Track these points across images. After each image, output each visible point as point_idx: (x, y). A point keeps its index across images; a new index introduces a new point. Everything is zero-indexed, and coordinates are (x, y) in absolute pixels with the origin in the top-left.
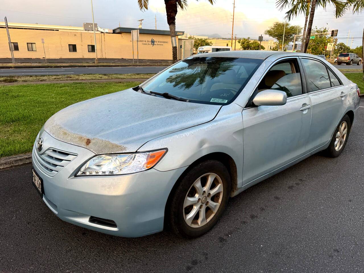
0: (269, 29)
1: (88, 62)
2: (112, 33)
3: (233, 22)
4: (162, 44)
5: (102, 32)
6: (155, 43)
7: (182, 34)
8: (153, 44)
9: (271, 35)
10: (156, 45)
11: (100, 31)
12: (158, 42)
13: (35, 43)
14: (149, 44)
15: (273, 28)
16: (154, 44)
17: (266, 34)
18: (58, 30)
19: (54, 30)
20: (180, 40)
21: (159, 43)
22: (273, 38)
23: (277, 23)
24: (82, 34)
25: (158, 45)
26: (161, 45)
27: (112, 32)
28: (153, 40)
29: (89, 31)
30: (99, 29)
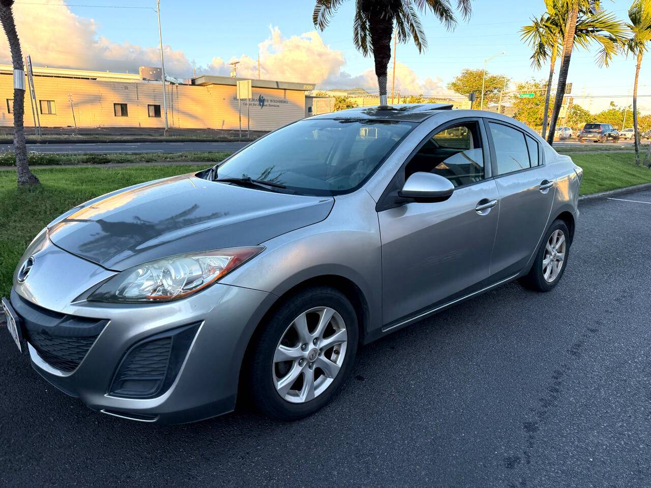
0: (454, 81)
1: (150, 134)
2: (190, 85)
3: (394, 68)
4: (278, 104)
5: (173, 84)
6: (265, 103)
7: (310, 88)
8: (261, 104)
9: (457, 90)
10: (266, 106)
11: (168, 81)
12: (271, 101)
13: (54, 101)
14: (256, 105)
15: (461, 78)
16: (263, 105)
17: (449, 89)
18: (95, 79)
19: (89, 79)
20: (308, 99)
21: (273, 104)
22: (461, 95)
23: (467, 70)
24: (138, 85)
25: (270, 106)
26: (275, 106)
27: (191, 83)
28: (262, 97)
29: (150, 81)
30: (168, 78)
